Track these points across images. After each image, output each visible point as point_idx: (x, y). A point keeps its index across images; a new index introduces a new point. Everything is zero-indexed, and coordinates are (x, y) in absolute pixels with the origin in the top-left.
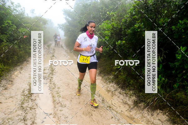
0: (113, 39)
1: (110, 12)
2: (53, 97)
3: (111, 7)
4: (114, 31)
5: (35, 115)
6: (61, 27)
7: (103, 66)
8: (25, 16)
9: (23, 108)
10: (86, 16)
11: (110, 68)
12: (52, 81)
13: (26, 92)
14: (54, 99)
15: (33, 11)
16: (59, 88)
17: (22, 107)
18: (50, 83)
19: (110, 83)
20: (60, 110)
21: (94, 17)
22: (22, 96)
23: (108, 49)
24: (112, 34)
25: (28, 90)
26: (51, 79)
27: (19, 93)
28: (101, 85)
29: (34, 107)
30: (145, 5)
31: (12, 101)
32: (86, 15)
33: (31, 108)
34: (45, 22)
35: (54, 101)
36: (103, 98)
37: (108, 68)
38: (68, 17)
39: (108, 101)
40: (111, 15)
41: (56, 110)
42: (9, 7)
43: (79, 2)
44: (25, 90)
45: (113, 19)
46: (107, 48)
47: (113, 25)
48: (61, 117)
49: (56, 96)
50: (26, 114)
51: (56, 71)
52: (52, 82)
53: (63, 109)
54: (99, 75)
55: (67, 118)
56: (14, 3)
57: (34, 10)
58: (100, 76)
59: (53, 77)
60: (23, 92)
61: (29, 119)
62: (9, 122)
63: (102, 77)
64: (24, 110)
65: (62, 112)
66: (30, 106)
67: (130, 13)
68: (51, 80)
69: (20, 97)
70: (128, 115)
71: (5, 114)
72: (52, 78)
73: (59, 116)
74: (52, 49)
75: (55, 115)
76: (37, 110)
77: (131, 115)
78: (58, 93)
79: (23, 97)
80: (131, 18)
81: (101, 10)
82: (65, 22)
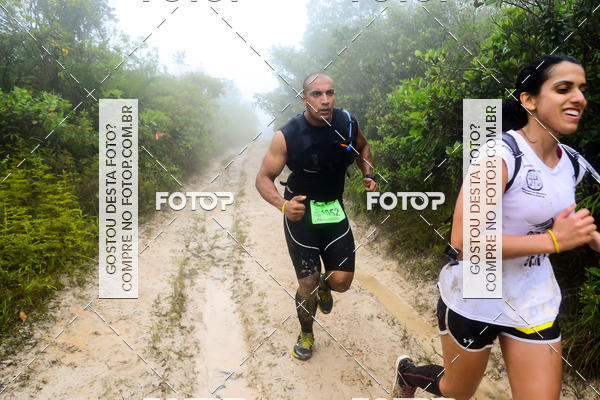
0: (435, 137)
1: (424, 52)
2: (246, 321)
3: (425, 33)
4: (438, 110)
5: (192, 376)
6: (265, 101)
7: (401, 226)
8: (157, 74)
9: (159, 354)
10: (343, 66)
11: (424, 232)
12: (240, 271)
13: (166, 306)
14: (249, 328)
15: (180, 58)
16: (262, 295)
17: (154, 348)
18: (236, 280)
19: (426, 281)
20: (269, 365)
21: (369, 67)
22: (154, 318)
23: (418, 169)
24: (431, 120)
25: (171, 299)
26: (239, 266)
27: (146, 306)
28: (397, 287)
29: (189, 352)
30: (547, 21)
31: (127, 331)
32: (343, 62)
33: (180, 355)
34: (216, 88)
35: (249, 336)
36: (405, 331)
37: (420, 232)
38: (285, 72)
39: (419, 340)
40: (427, 59)
41: (255, 362)
42: (118, 50)
43: (319, 23)
44: (163, 297)
45: (434, 73)
46: (413, 166)
47: (434, 93)
48: (272, 385)
49: (256, 319)
50: (168, 372)
51: (252, 243)
52: (242, 277)
53: (277, 361)
54: (388, 254)
55: (290, 389)
56: (128, 36)
57: (183, 54)
58: (393, 258)
59: (244, 259)
60: (157, 303)
61: (177, 386)
62: (121, 391)
63: (400, 263)
64: (161, 359)
65: (275, 372)
66: (177, 347)
67: (491, 52)
68: (236, 269)
69: (147, 320)
70: (492, 390)
71: (110, 368)
72: (239, 262)
73: (266, 383)
74: (235, 171)
75: (254, 380)
76: (197, 360)
77: (501, 392)
78: (260, 311)
79: (156, 320)
80: (497, 67)
81: (392, 44)
82: (278, 86)
